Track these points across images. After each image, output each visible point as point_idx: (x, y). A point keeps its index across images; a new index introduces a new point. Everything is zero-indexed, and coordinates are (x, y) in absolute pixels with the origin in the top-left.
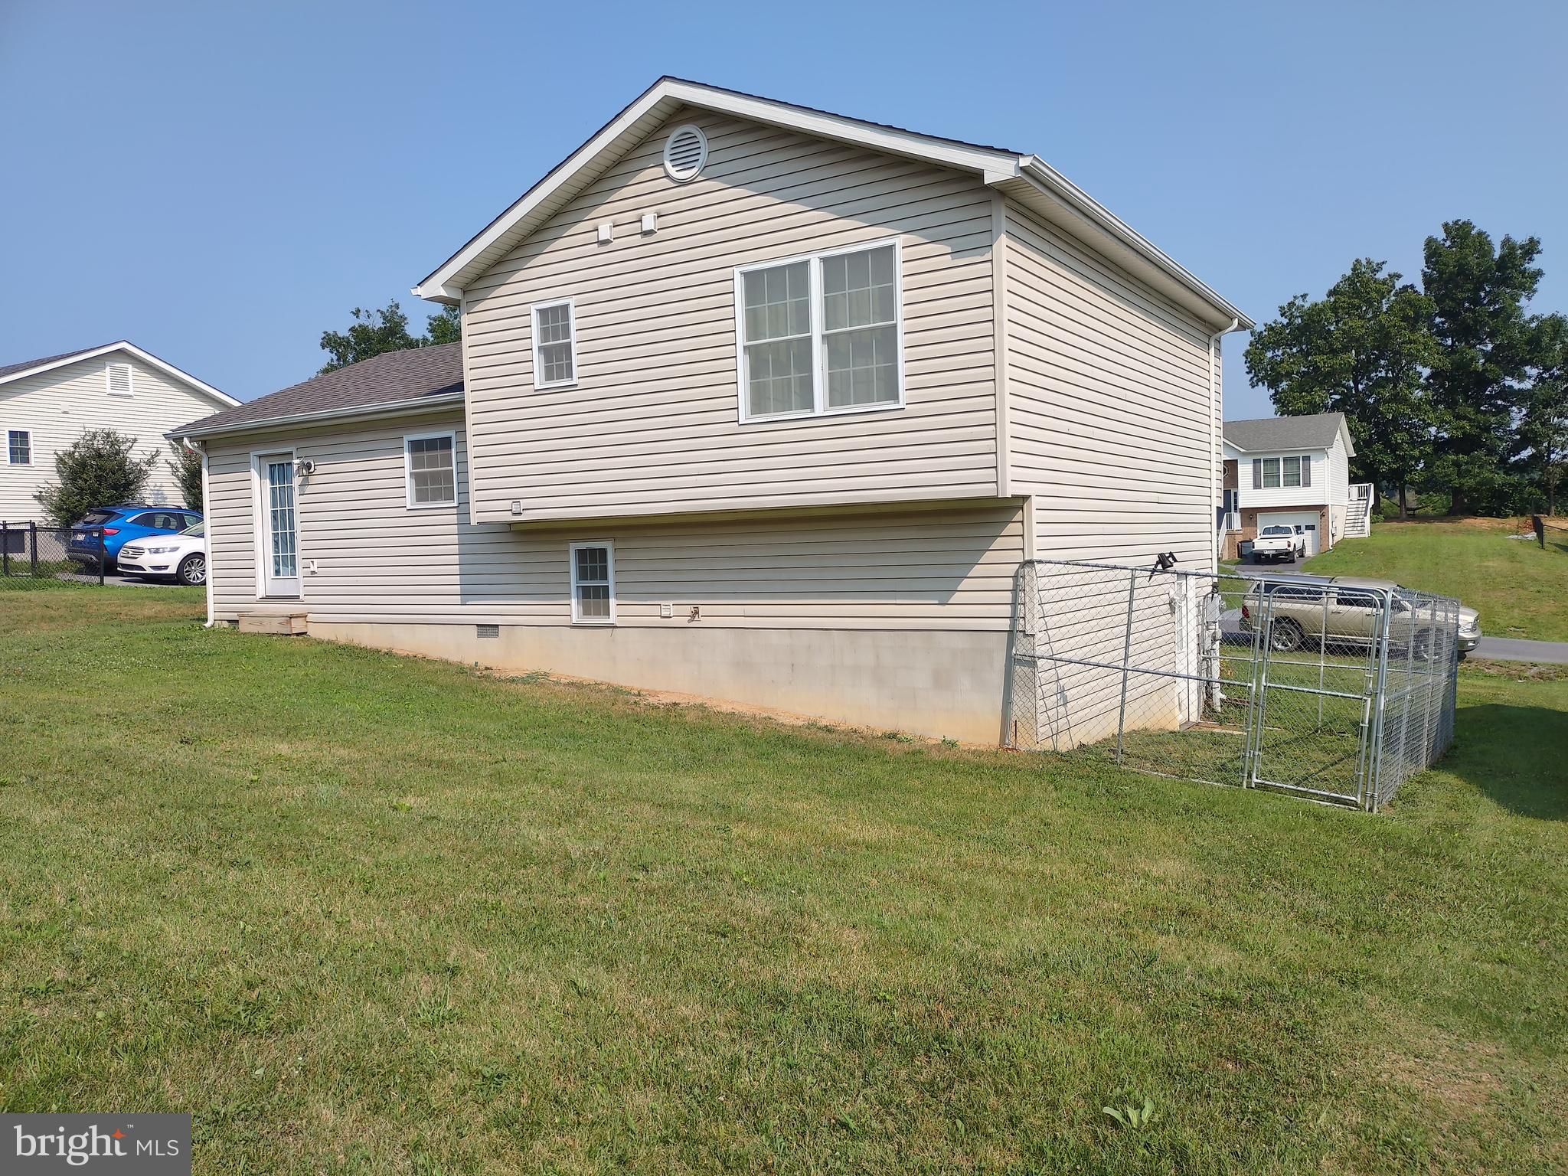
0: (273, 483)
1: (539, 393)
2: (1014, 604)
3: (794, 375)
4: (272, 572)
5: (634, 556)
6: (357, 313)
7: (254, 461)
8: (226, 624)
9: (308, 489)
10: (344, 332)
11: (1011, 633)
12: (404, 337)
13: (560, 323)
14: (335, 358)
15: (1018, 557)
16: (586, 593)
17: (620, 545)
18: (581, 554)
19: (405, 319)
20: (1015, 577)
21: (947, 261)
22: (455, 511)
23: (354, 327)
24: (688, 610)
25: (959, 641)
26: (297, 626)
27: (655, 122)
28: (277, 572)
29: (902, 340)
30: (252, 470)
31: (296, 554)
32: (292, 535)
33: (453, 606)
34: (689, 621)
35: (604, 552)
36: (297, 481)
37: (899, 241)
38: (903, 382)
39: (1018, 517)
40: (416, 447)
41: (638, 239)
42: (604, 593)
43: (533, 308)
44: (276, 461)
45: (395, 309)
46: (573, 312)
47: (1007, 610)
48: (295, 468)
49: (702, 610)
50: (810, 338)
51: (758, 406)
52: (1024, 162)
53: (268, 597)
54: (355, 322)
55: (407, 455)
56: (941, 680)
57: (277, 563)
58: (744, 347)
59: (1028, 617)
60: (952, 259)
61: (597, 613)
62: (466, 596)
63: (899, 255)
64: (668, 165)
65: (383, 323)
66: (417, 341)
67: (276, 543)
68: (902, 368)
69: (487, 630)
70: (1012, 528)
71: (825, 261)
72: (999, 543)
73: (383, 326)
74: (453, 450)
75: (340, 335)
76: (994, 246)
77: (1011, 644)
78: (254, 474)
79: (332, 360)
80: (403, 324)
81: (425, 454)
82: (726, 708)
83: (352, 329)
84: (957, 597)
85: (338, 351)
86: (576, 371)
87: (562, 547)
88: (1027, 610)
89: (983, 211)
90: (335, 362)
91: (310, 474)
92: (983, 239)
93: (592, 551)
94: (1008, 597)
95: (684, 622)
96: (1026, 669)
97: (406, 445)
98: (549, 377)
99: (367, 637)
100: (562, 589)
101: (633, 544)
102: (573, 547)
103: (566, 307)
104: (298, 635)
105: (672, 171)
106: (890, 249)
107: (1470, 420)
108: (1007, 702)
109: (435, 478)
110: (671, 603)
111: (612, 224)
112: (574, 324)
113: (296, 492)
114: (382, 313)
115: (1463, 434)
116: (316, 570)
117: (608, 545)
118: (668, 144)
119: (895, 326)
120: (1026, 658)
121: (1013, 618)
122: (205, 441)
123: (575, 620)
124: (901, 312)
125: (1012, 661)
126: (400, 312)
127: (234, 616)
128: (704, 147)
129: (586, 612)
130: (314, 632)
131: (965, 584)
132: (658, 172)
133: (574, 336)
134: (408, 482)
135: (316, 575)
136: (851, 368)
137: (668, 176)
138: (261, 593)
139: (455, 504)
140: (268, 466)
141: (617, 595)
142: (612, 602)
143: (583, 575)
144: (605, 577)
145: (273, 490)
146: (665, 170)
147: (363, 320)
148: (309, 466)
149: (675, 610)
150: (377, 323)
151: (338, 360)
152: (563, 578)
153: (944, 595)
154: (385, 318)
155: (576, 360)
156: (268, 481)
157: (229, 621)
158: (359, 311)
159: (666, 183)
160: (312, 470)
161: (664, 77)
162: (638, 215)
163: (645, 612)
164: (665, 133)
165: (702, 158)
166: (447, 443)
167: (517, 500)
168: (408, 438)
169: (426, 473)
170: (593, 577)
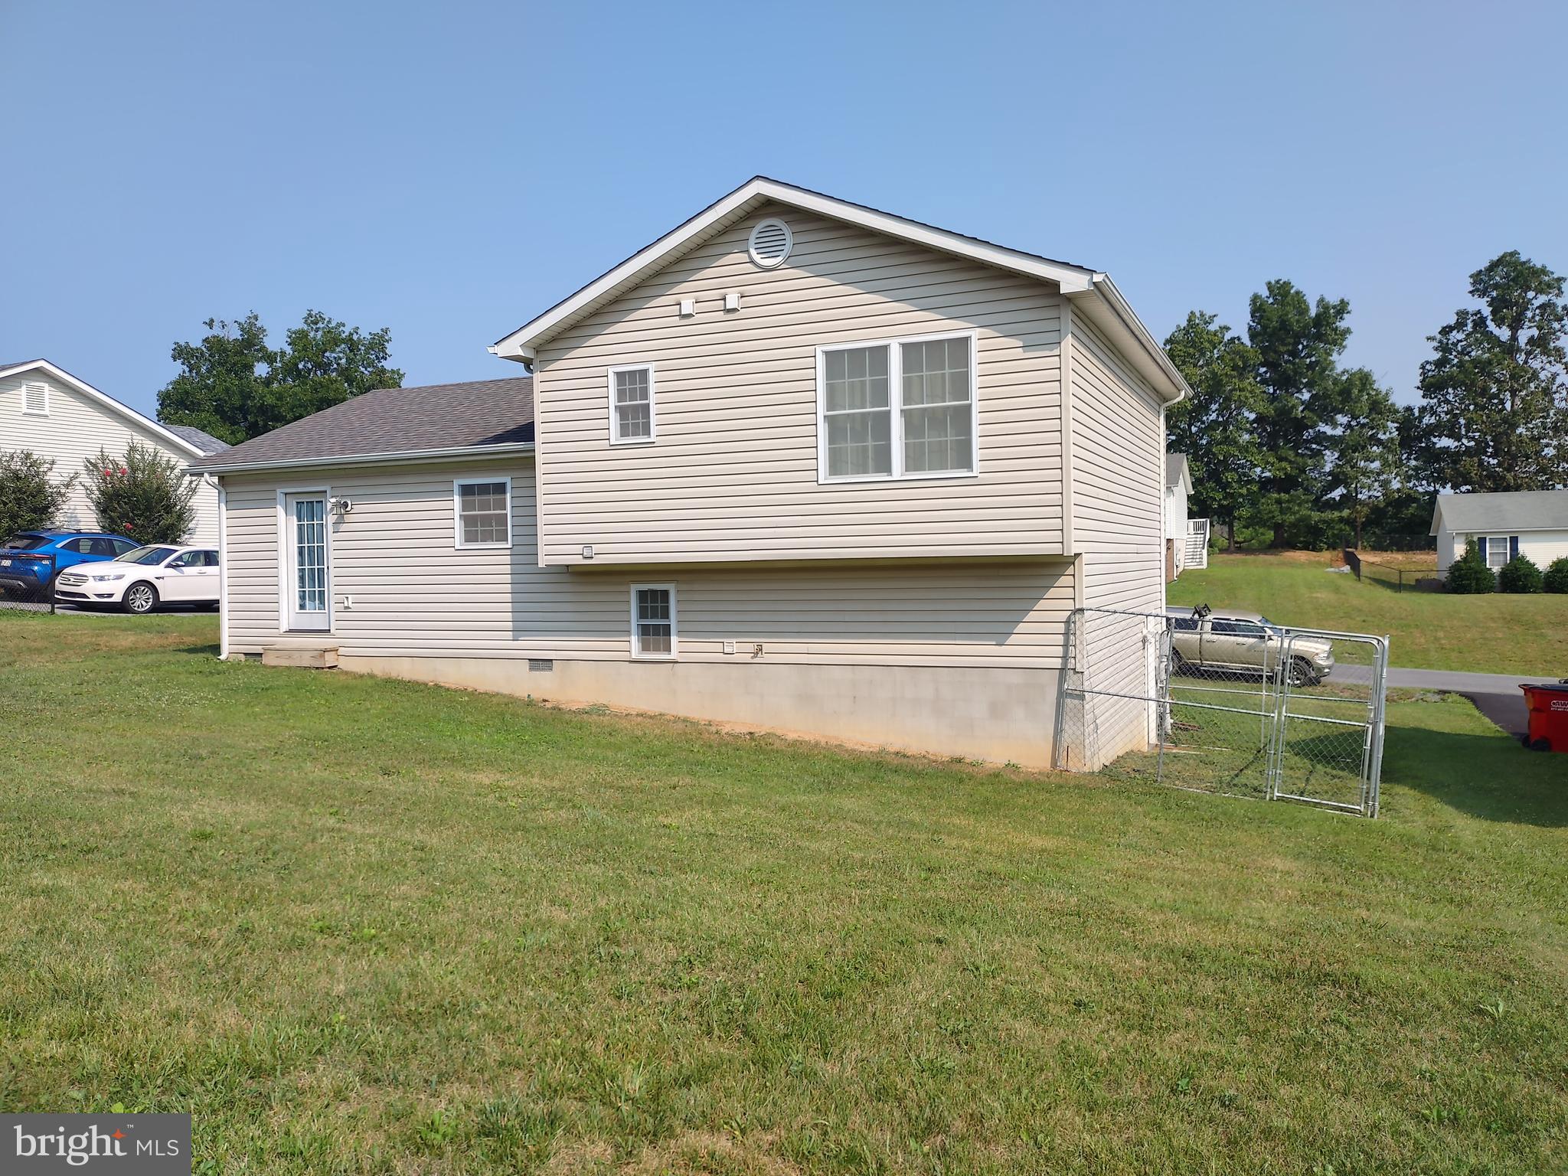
0: (299, 519)
1: (614, 447)
2: (1066, 646)
3: (870, 443)
4: (297, 607)
5: (697, 597)
6: (210, 324)
7: (280, 497)
8: (242, 657)
9: (344, 527)
10: (196, 343)
11: (1063, 670)
12: (263, 349)
13: (638, 386)
14: (187, 369)
15: (1070, 605)
16: (645, 631)
17: (684, 587)
18: (642, 595)
19: (265, 330)
20: (1068, 622)
21: (1019, 353)
22: (508, 552)
23: (208, 338)
24: (751, 648)
25: (1015, 677)
26: (330, 660)
27: (741, 213)
28: (302, 607)
29: (976, 418)
30: (278, 506)
31: (326, 589)
32: (321, 571)
33: (505, 641)
34: (752, 658)
35: (665, 594)
36: (330, 519)
37: (975, 334)
38: (976, 454)
39: (1070, 571)
40: (466, 490)
41: (721, 315)
42: (666, 631)
43: (611, 371)
44: (305, 499)
45: (253, 320)
46: (652, 377)
47: (1060, 651)
48: (329, 506)
49: (766, 647)
50: (888, 413)
51: (835, 468)
52: (1097, 278)
53: (291, 631)
54: (208, 333)
55: (457, 498)
56: (997, 711)
57: (302, 597)
58: (825, 417)
59: (1078, 657)
60: (1024, 352)
61: (657, 649)
62: (518, 632)
63: (975, 346)
64: (753, 252)
65: (241, 335)
66: (276, 354)
67: (302, 578)
68: (976, 443)
69: (540, 664)
70: (1064, 580)
71: (904, 346)
72: (1053, 592)
73: (240, 338)
74: (508, 496)
75: (193, 346)
76: (1062, 344)
77: (1062, 680)
78: (280, 510)
79: (184, 372)
80: (261, 336)
81: (477, 498)
82: (792, 736)
83: (206, 340)
84: (1013, 639)
85: (189, 362)
86: (654, 430)
87: (623, 588)
88: (1078, 651)
89: (1053, 313)
90: (187, 374)
91: (347, 513)
92: (1053, 338)
93: (654, 592)
94: (1060, 639)
95: (748, 658)
96: (1076, 702)
97: (456, 489)
98: (624, 433)
99: (405, 670)
100: (623, 627)
101: (696, 587)
102: (634, 588)
103: (645, 372)
104: (330, 668)
105: (757, 258)
106: (966, 341)
107: (1290, 462)
108: (1058, 731)
109: (486, 520)
110: (734, 641)
111: (694, 300)
112: (653, 387)
113: (330, 528)
114: (240, 324)
115: (1285, 474)
116: (350, 605)
117: (671, 588)
118: (754, 233)
119: (970, 406)
120: (1076, 692)
121: (1065, 657)
122: (223, 477)
123: (635, 655)
124: (975, 394)
125: (1062, 695)
126: (259, 324)
127: (258, 649)
128: (789, 239)
129: (645, 648)
130: (344, 664)
131: (1021, 627)
132: (744, 257)
133: (653, 399)
134: (458, 524)
135: (350, 610)
136: (926, 440)
137: (752, 262)
138: (284, 627)
139: (510, 546)
140: (295, 504)
141: (680, 633)
142: (674, 639)
143: (643, 614)
144: (666, 615)
145: (300, 527)
146: (750, 256)
147: (217, 331)
148: (346, 505)
149: (738, 648)
150: (234, 334)
151: (190, 371)
152: (623, 617)
153: (1001, 636)
154: (242, 330)
155: (654, 420)
156: (295, 518)
157: (245, 654)
158: (212, 321)
159: (750, 267)
160: (349, 509)
161: (758, 177)
162: (722, 294)
163: (708, 648)
164: (750, 223)
165: (788, 249)
166: (500, 488)
167: (588, 545)
168: (458, 482)
169: (477, 515)
170: (654, 616)
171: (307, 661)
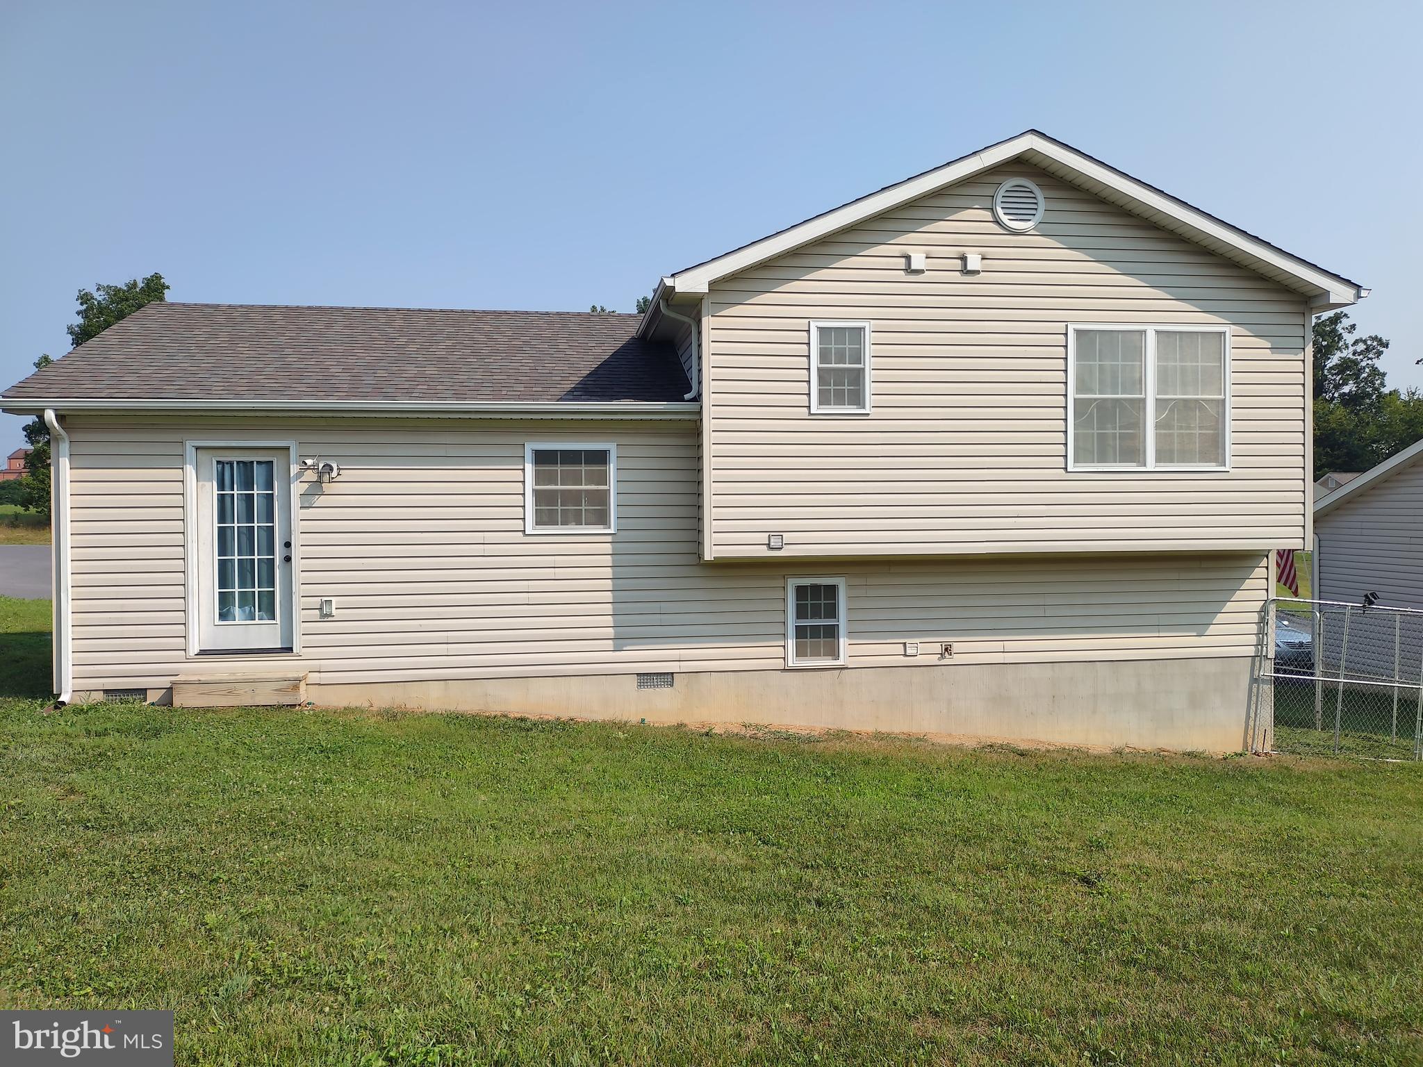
0: (221, 486)
2: (1261, 634)
3: (1119, 431)
4: (216, 616)
5: (871, 593)
9: (322, 500)
11: (1256, 657)
13: (849, 346)
15: (1264, 595)
16: (801, 632)
17: (857, 581)
18: (801, 591)
20: (1264, 612)
21: (1267, 354)
22: (609, 539)
24: (937, 648)
25: (1212, 667)
26: (303, 692)
28: (223, 616)
29: (1229, 414)
30: (184, 467)
31: (279, 590)
32: (265, 563)
33: (603, 654)
34: (940, 659)
35: (832, 591)
36: (292, 488)
37: (1229, 330)
38: (1230, 449)
40: (542, 458)
41: (957, 276)
42: (833, 632)
43: (814, 325)
44: (235, 457)
46: (869, 337)
49: (956, 647)
50: (1143, 401)
53: (203, 652)
55: (530, 468)
57: (225, 600)
58: (1075, 399)
59: (1271, 644)
60: (1272, 353)
61: (816, 654)
62: (621, 641)
63: (1230, 341)
64: (1000, 211)
67: (226, 574)
69: (655, 679)
71: (1161, 333)
74: (612, 466)
76: (1309, 350)
78: (190, 470)
81: (560, 468)
84: (1212, 629)
86: (869, 400)
87: (776, 583)
88: (1269, 639)
89: (1297, 320)
92: (1297, 343)
93: (815, 588)
94: (1254, 628)
95: (934, 660)
96: (1265, 687)
97: (529, 455)
98: (830, 401)
100: (776, 630)
101: (871, 581)
102: (792, 583)
103: (860, 331)
105: (1005, 219)
106: (1220, 335)
108: (1250, 716)
109: (572, 497)
110: (917, 640)
111: (925, 255)
112: (869, 350)
113: (291, 502)
116: (332, 612)
117: (841, 583)
118: (1002, 191)
119: (1223, 401)
120: (1268, 678)
123: (792, 661)
124: (1229, 389)
128: (1042, 204)
129: (800, 653)
130: (316, 696)
131: (1220, 618)
132: (988, 215)
133: (869, 363)
134: (529, 501)
135: (330, 619)
136: (1174, 432)
137: (997, 222)
138: (194, 649)
139: (612, 531)
140: (217, 464)
141: (851, 634)
142: (843, 642)
143: (801, 614)
144: (833, 615)
146: (996, 216)
148: (328, 469)
149: (925, 650)
153: (1200, 627)
155: (869, 388)
156: (214, 484)
157: (106, 691)
159: (995, 228)
160: (334, 474)
161: (1033, 131)
162: (959, 252)
163: (886, 651)
164: (996, 179)
165: (1040, 214)
166: (600, 457)
167: (779, 534)
168: (531, 446)
169: (556, 491)
170: (816, 615)
171: (266, 697)
